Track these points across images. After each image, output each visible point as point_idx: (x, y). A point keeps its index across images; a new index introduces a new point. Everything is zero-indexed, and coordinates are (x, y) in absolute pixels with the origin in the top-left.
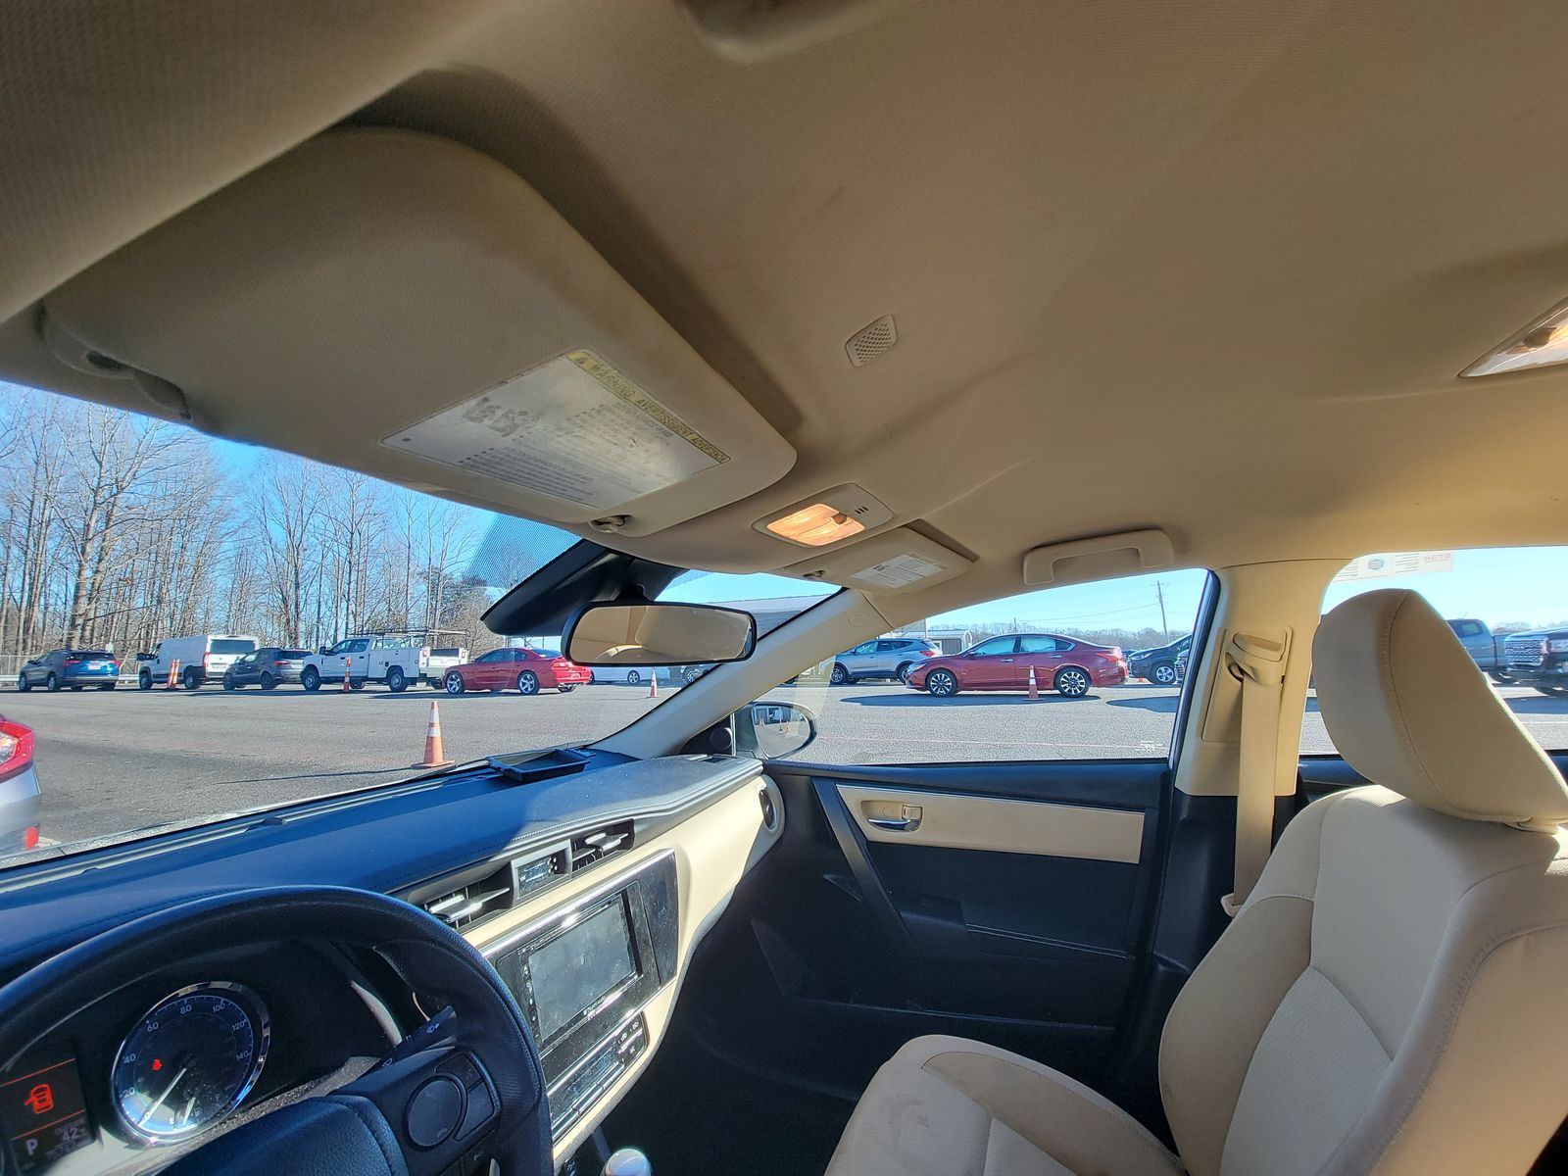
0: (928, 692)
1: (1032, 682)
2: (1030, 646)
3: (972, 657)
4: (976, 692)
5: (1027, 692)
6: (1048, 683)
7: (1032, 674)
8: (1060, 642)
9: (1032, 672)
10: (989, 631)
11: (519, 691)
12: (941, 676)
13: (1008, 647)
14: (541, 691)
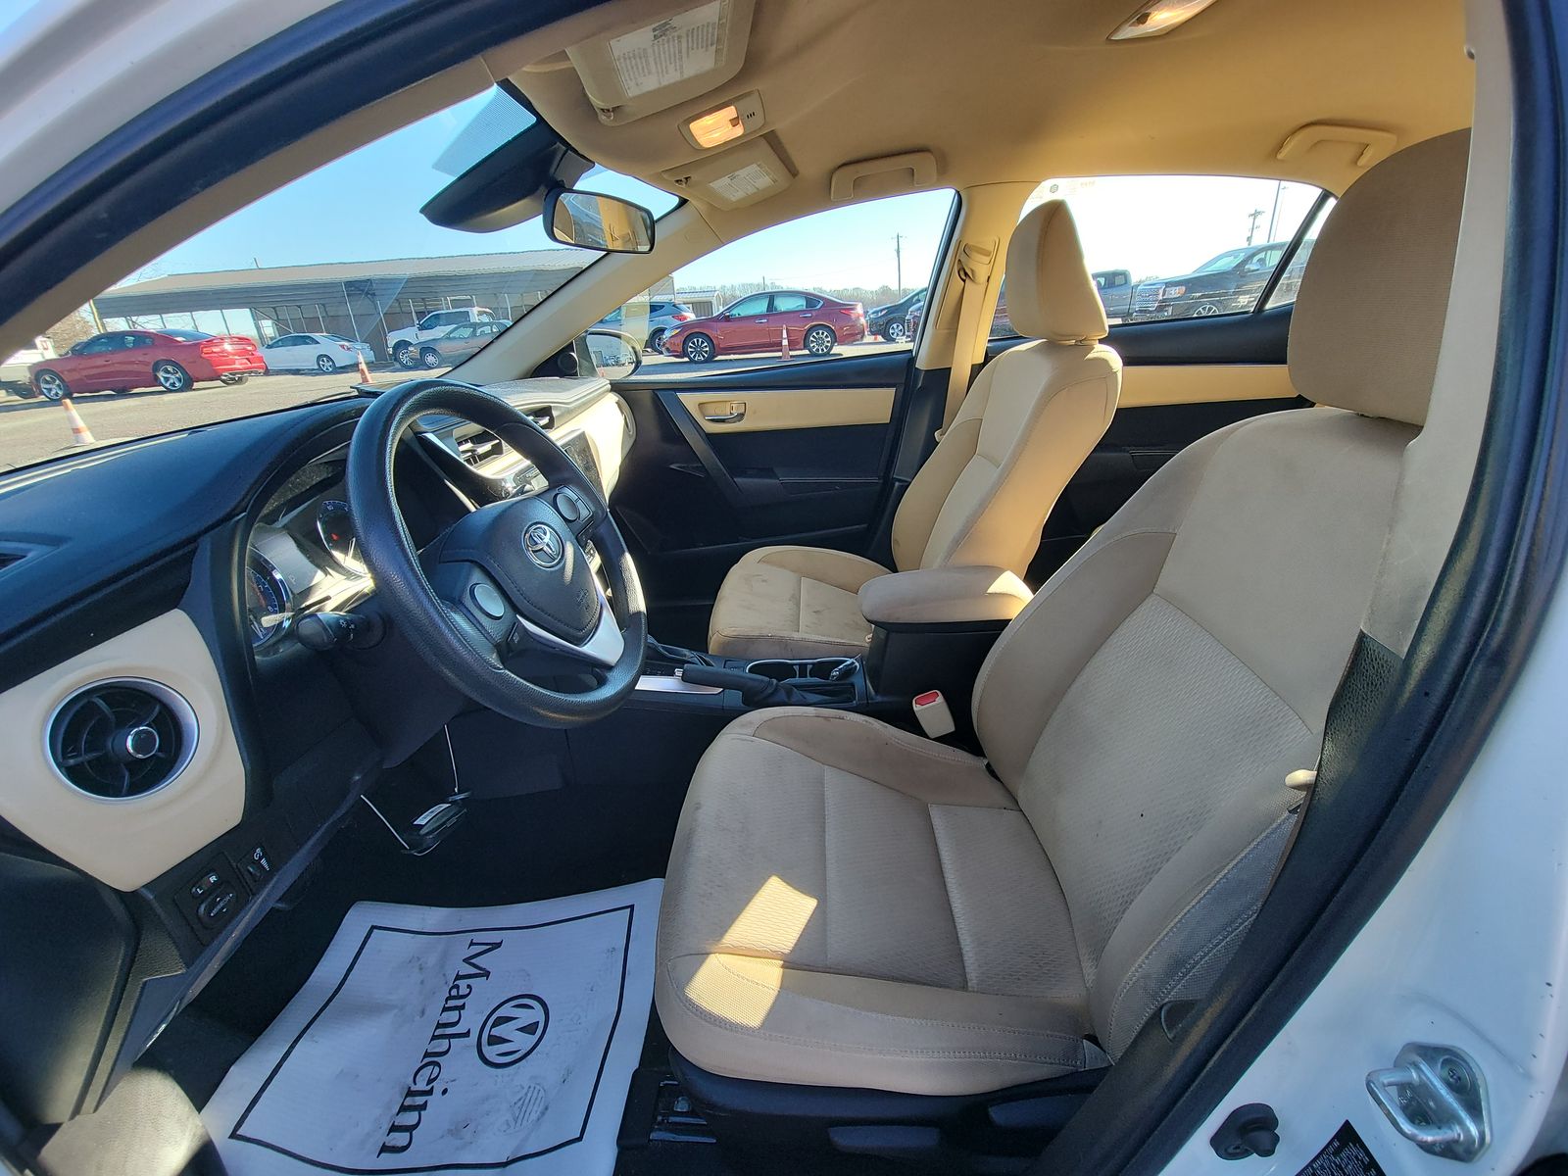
0: (686, 359)
1: (785, 342)
2: (783, 305)
3: (727, 319)
4: (732, 357)
5: (780, 354)
6: (798, 343)
7: (785, 335)
8: (811, 299)
9: (785, 332)
10: (738, 293)
11: (162, 389)
12: (698, 341)
13: (761, 307)
14: (196, 385)
